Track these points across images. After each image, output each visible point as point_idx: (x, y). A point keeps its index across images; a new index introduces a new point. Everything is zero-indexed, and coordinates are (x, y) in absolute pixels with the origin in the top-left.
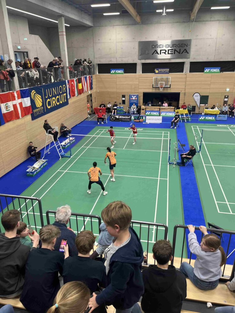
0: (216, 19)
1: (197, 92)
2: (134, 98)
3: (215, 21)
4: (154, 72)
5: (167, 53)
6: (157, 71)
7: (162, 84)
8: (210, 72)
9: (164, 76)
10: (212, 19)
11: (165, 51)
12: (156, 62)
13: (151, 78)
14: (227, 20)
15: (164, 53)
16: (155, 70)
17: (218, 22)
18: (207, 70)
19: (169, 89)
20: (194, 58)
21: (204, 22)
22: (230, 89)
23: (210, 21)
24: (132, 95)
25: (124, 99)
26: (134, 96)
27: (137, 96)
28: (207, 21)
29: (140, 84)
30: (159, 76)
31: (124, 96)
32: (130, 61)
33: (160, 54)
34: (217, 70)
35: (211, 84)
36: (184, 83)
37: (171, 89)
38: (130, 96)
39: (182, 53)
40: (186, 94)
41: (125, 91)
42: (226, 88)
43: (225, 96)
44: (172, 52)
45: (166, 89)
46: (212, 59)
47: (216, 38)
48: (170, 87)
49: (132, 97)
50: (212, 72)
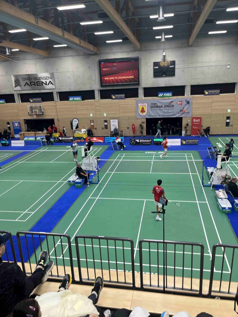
0: (69, 55)
1: (75, 118)
2: (16, 125)
3: (69, 56)
4: (29, 101)
5: (36, 84)
6: (31, 101)
7: (36, 112)
8: (73, 100)
9: (38, 104)
10: (66, 55)
11: (34, 83)
12: (29, 93)
13: (26, 107)
14: (78, 56)
15: (34, 85)
16: (30, 99)
17: (71, 57)
18: (71, 99)
19: (42, 116)
20: (59, 89)
21: (60, 58)
22: (93, 114)
23: (65, 57)
24: (14, 123)
25: (9, 126)
26: (16, 123)
27: (19, 123)
28: (62, 57)
29: (19, 112)
30: (34, 105)
31: (8, 123)
32: (8, 92)
33: (31, 85)
34: (78, 98)
35: (77, 110)
36: (55, 111)
37: (44, 116)
38: (13, 123)
39: (48, 85)
40: (59, 120)
41: (8, 119)
42: (90, 114)
43: (91, 121)
44: (40, 83)
45: (39, 116)
46: (73, 89)
47: (73, 71)
48: (43, 114)
49: (15, 124)
50: (75, 101)
